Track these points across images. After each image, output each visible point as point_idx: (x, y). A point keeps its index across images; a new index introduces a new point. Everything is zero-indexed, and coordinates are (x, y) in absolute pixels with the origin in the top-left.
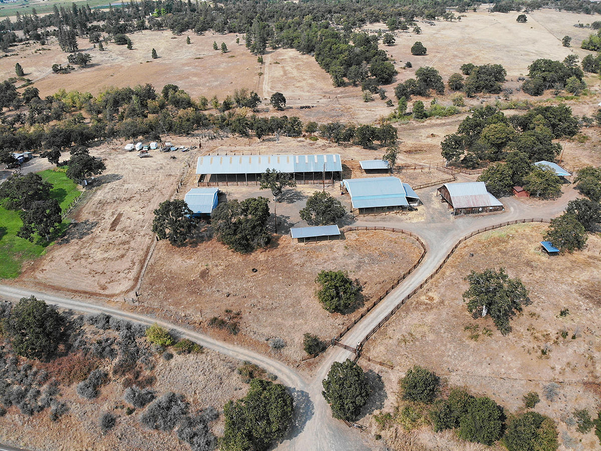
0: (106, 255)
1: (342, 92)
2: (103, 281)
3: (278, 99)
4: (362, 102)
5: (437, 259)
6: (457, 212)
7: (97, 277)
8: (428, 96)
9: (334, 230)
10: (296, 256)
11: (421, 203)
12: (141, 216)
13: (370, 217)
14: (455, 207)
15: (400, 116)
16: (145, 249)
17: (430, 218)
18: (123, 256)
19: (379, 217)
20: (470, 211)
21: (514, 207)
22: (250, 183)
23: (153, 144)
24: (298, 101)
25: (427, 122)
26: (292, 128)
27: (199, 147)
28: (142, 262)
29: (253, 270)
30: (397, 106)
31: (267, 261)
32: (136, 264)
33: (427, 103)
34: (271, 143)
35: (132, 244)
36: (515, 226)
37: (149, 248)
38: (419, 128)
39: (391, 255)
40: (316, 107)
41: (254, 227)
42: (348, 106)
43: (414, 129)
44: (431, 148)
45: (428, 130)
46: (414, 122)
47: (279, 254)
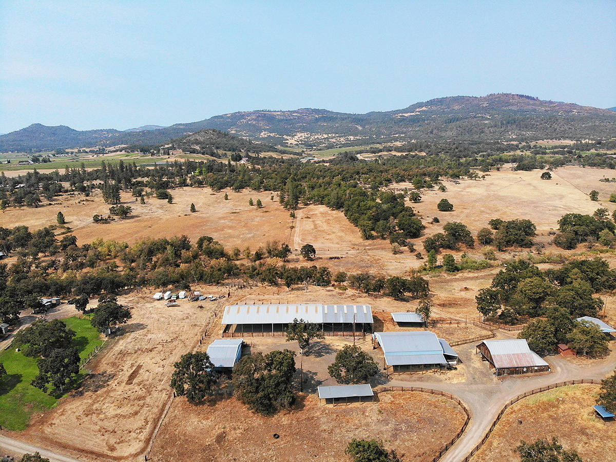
0: (119, 411)
1: (370, 245)
2: (112, 441)
3: (308, 251)
4: (391, 254)
5: (482, 427)
6: (500, 372)
7: (107, 436)
8: (458, 250)
9: (366, 390)
10: (323, 420)
11: (460, 361)
12: (161, 369)
13: (405, 376)
14: (497, 366)
15: (431, 269)
16: (161, 407)
17: (471, 379)
18: (136, 413)
19: (415, 376)
20: (515, 371)
21: (560, 367)
22: (276, 333)
23: (182, 294)
24: (328, 252)
25: (459, 275)
26: (322, 278)
27: (227, 296)
28: (156, 421)
29: (275, 435)
30: (426, 258)
31: (290, 426)
32: (149, 423)
33: (457, 257)
34: (300, 292)
35: (148, 400)
36: (564, 388)
37: (164, 405)
38: (451, 281)
39: (430, 421)
40: (345, 257)
41: (278, 385)
42: (376, 258)
43: (447, 281)
44: (466, 302)
45: (461, 283)
46: (446, 275)
47: (304, 417)
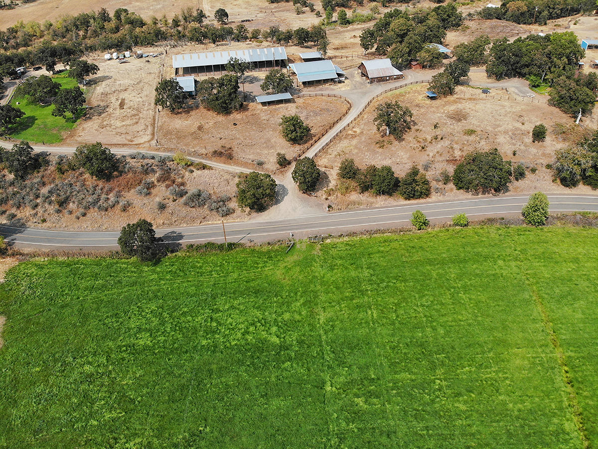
0: (124, 123)
1: (275, 8)
2: (129, 138)
3: (222, 14)
4: (295, 15)
5: (358, 111)
6: (372, 80)
7: (123, 136)
8: (350, 8)
9: (287, 96)
10: (262, 115)
11: (346, 78)
12: (140, 99)
13: (312, 89)
14: (370, 77)
15: (328, 24)
16: (152, 118)
17: (353, 87)
18: (137, 123)
19: (318, 88)
20: (381, 80)
21: (411, 75)
22: (215, 73)
23: (127, 54)
24: (239, 17)
25: (350, 27)
26: (241, 36)
27: (165, 53)
28: (153, 125)
29: (234, 124)
30: (324, 16)
31: (242, 119)
32: (149, 127)
33: (349, 14)
34: (224, 47)
35: (141, 115)
36: (411, 86)
37: (154, 117)
38: (344, 31)
39: (328, 110)
40: (255, 20)
41: (230, 95)
42: (283, 18)
43: (340, 32)
44: (354, 44)
45: (351, 33)
46: (340, 28)
47: (250, 114)
